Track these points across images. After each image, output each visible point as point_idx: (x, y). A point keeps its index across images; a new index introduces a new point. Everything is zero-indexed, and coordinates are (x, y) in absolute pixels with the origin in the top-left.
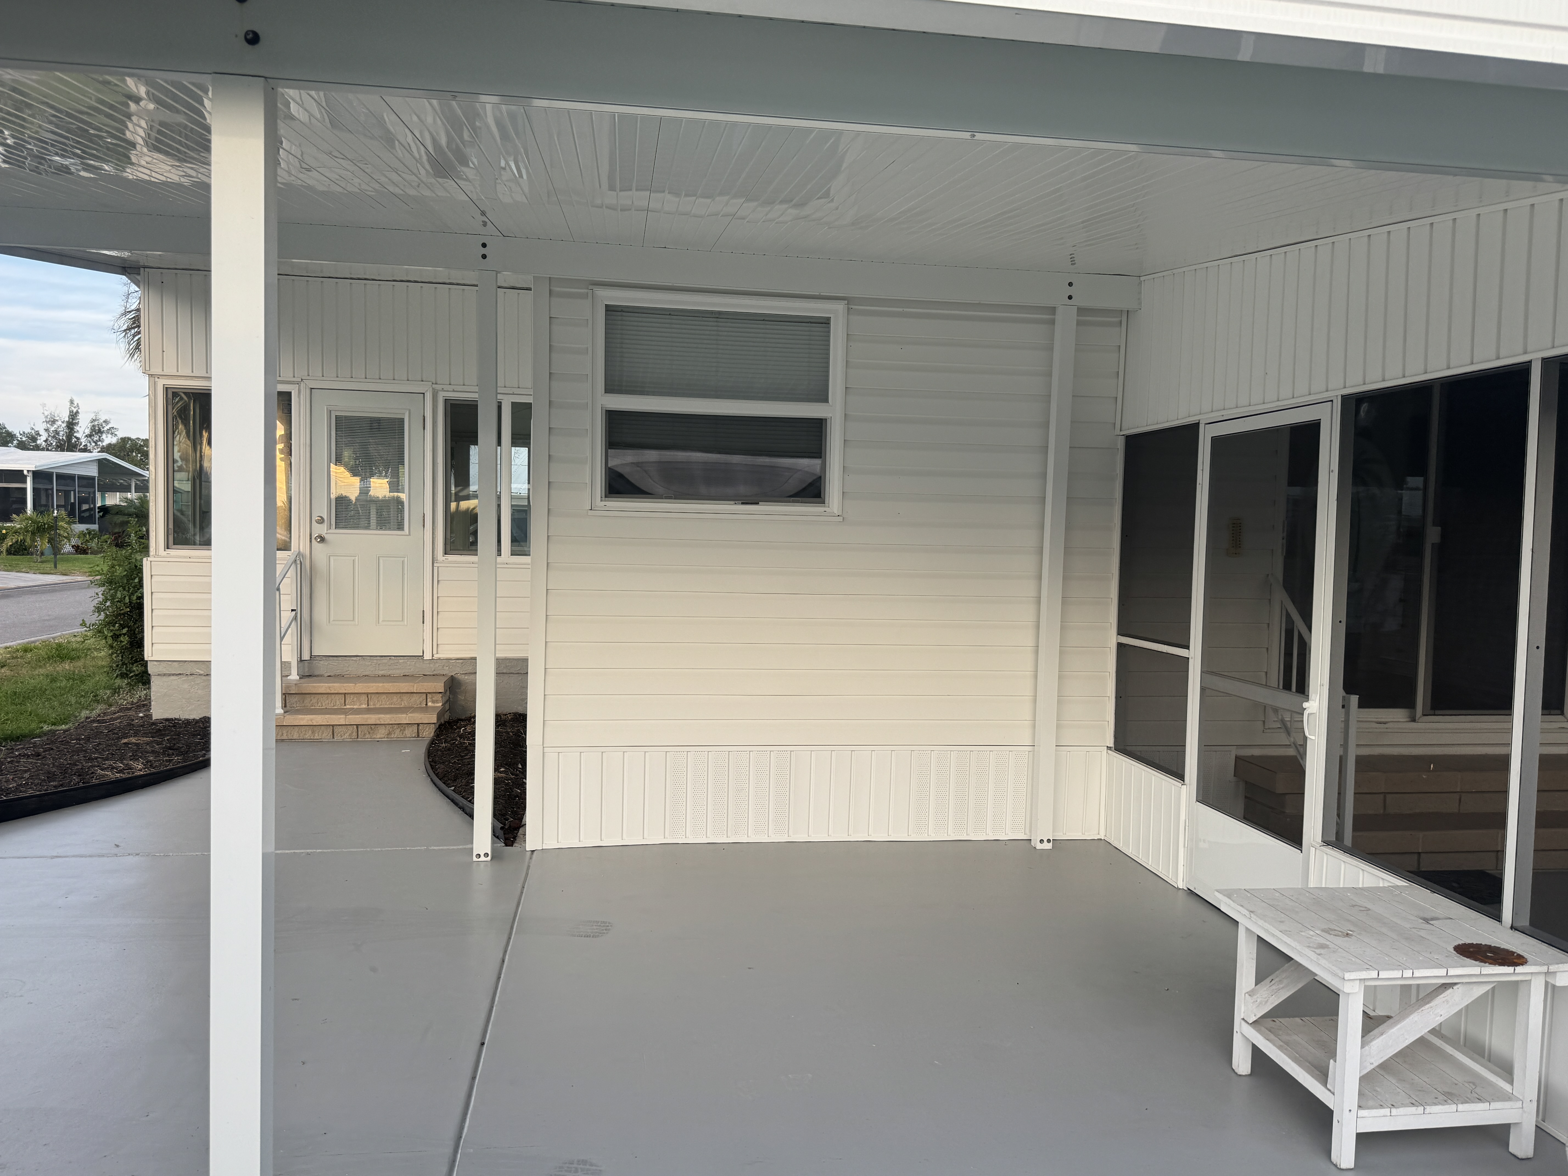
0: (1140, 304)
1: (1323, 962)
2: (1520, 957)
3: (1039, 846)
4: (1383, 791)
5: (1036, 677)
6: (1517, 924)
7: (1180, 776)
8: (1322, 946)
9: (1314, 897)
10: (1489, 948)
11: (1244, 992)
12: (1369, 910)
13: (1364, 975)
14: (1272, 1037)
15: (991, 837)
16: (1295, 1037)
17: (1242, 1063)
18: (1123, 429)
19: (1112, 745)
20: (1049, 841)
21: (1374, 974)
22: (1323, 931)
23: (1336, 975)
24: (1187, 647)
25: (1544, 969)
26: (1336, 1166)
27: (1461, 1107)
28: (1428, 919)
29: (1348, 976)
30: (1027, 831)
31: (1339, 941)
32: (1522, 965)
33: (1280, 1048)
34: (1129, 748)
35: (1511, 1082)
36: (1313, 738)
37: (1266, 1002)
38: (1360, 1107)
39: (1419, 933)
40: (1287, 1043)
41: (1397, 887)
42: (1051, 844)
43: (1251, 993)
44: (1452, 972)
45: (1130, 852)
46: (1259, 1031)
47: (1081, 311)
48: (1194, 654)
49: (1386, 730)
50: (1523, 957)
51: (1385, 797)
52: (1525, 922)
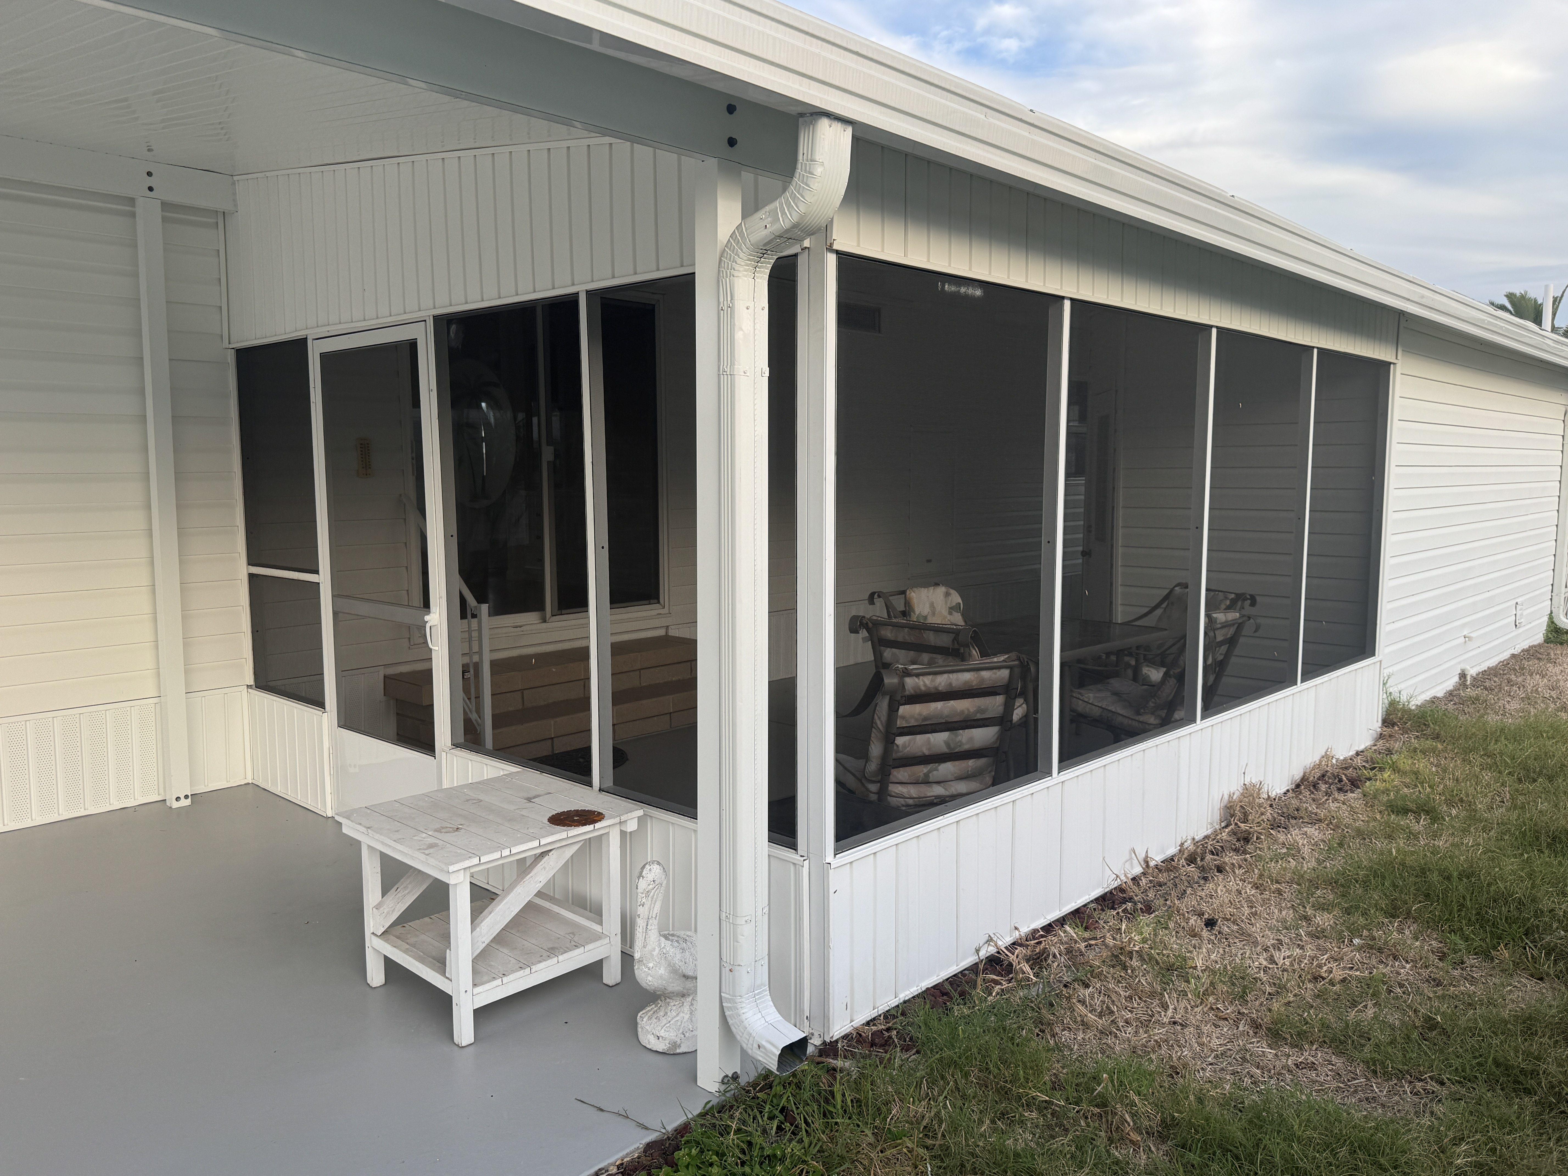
0: (236, 205)
1: (432, 861)
2: (600, 814)
3: (176, 805)
4: (520, 688)
5: (155, 620)
6: (604, 786)
7: (319, 703)
8: (431, 846)
9: (432, 800)
10: (578, 813)
11: (371, 907)
12: (481, 801)
13: (467, 864)
14: (399, 942)
15: (117, 805)
16: (423, 937)
17: (376, 975)
18: (232, 341)
19: (252, 682)
20: (186, 797)
21: (476, 861)
22: (436, 831)
23: (442, 870)
24: (316, 572)
25: (617, 820)
26: (458, 1045)
27: (561, 958)
28: (531, 799)
29: (452, 868)
30: (162, 791)
31: (448, 837)
32: (600, 821)
33: (406, 951)
34: (271, 684)
35: (601, 924)
36: (437, 648)
37: (393, 911)
38: (475, 985)
39: (522, 813)
40: (413, 945)
41: (511, 774)
42: (189, 799)
43: (378, 907)
44: (543, 842)
45: (278, 790)
46: (387, 941)
47: (166, 206)
48: (324, 578)
49: (522, 633)
50: (602, 814)
51: (523, 693)
52: (609, 783)
